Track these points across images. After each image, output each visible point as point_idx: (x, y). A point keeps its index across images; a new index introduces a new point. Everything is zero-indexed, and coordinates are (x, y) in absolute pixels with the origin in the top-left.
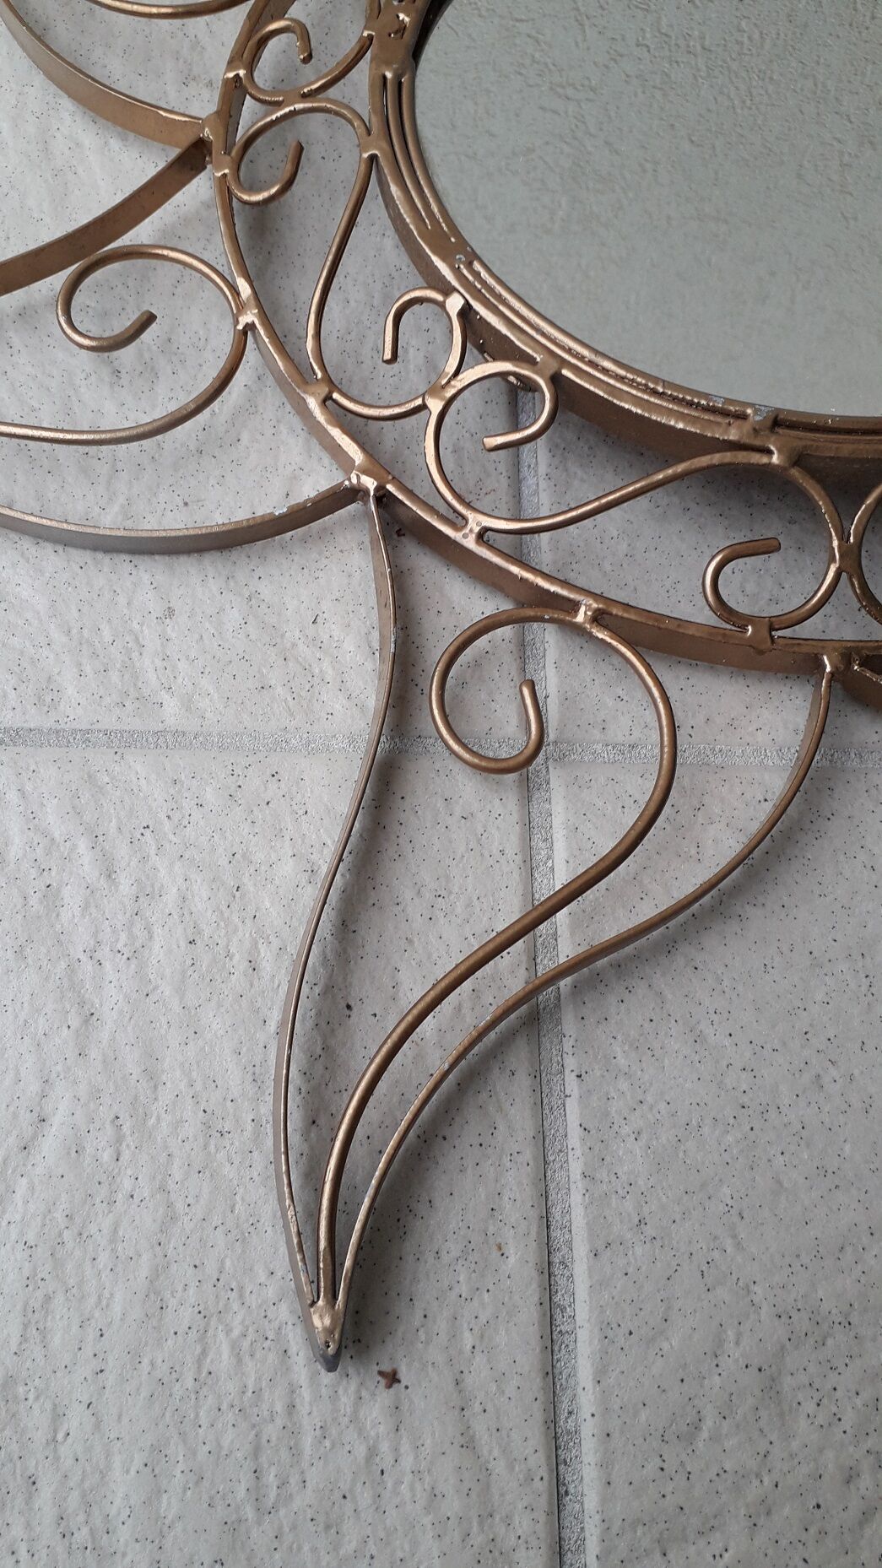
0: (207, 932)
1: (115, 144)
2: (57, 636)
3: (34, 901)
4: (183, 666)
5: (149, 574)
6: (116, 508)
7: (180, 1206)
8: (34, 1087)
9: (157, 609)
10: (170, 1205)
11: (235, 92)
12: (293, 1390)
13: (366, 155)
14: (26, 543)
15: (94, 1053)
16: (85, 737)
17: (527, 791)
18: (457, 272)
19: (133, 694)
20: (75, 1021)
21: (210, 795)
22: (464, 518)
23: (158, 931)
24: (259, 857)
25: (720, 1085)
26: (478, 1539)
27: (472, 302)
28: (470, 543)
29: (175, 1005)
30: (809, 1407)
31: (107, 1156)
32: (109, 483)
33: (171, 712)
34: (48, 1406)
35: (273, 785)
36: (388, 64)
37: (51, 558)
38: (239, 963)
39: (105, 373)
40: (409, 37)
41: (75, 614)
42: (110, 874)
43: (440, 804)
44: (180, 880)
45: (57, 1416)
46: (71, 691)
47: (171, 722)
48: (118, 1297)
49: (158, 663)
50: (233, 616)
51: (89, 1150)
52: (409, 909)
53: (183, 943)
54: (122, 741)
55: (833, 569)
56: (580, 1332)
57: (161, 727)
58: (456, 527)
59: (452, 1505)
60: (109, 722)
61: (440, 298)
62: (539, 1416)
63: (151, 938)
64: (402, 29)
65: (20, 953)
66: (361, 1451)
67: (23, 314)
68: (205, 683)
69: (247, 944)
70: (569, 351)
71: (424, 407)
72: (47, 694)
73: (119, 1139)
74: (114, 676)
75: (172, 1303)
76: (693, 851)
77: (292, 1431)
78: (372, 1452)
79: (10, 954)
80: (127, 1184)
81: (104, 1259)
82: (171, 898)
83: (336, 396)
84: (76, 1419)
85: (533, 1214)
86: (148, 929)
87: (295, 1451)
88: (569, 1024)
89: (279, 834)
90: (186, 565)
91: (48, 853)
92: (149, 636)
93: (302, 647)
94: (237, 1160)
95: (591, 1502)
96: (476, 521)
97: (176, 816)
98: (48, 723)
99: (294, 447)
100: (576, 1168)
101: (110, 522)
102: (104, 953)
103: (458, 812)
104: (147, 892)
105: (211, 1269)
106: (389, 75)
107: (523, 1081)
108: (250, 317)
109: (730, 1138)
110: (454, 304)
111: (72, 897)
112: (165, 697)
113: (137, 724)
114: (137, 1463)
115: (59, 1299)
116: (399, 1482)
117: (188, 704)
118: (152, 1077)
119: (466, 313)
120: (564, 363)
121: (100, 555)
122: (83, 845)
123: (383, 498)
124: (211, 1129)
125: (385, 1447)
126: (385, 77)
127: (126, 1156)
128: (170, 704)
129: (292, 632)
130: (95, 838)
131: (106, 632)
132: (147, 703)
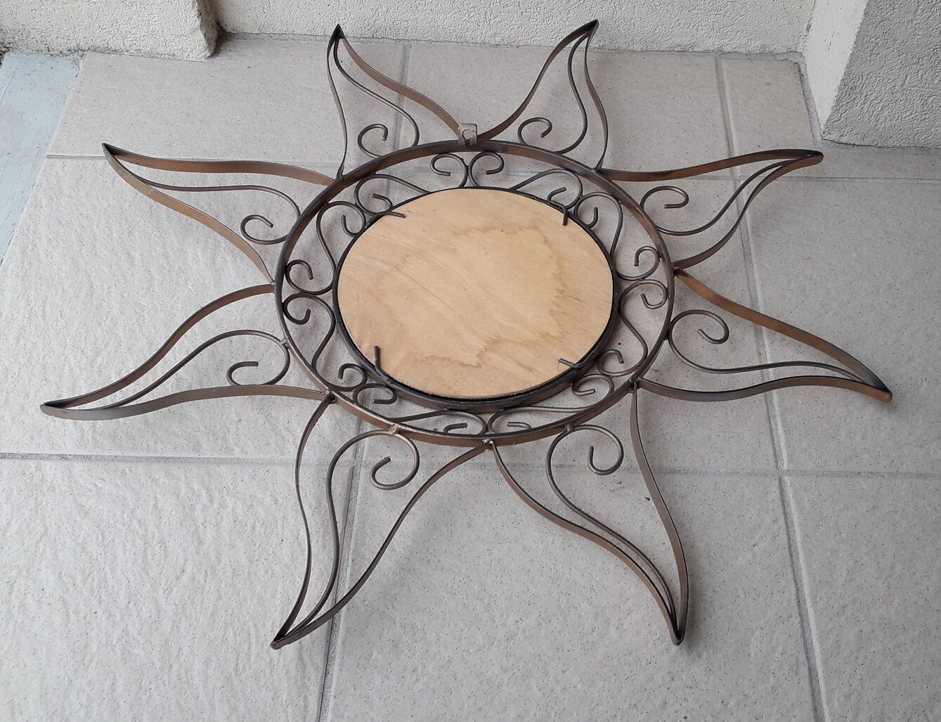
0: (240, 518)
2: (202, 428)
3: (186, 509)
4: (242, 437)
7: (223, 594)
8: (182, 562)
9: (236, 419)
10: (220, 594)
12: (250, 644)
15: (201, 552)
16: (208, 460)
17: (352, 476)
19: (225, 446)
20: (196, 543)
21: (246, 478)
23: (225, 518)
26: (299, 683)
29: (228, 539)
30: (406, 652)
31: (202, 581)
33: (237, 453)
34: (178, 647)
35: (267, 474)
38: (249, 528)
42: (211, 501)
44: (233, 503)
45: (180, 649)
46: (205, 445)
47: (236, 456)
48: (201, 619)
49: (234, 436)
50: (262, 421)
51: (197, 579)
53: (232, 522)
54: (219, 462)
56: (340, 631)
57: (233, 457)
59: (293, 673)
60: (216, 456)
62: (323, 651)
63: (222, 519)
65: (181, 524)
66: (268, 660)
68: (249, 443)
69: (252, 522)
72: (197, 446)
73: (206, 576)
74: (220, 441)
75: (218, 621)
76: (403, 494)
77: (249, 655)
78: (271, 660)
79: (178, 524)
80: (207, 589)
81: (198, 609)
82: (229, 510)
84: (186, 650)
86: (222, 517)
87: (249, 660)
91: (193, 495)
92: (232, 428)
93: (283, 431)
94: (242, 582)
95: (335, 675)
97: (234, 484)
98: (196, 455)
102: (207, 525)
104: (223, 506)
105: (230, 612)
109: (397, 577)
111: (199, 508)
112: (235, 447)
113: (224, 456)
114: (203, 661)
115: (184, 619)
116: (278, 669)
117: (242, 450)
118: (218, 559)
122: (204, 493)
124: (235, 574)
125: (276, 660)
127: (208, 580)
128: (237, 450)
129: (280, 427)
130: (208, 491)
131: (218, 426)
132: (229, 450)
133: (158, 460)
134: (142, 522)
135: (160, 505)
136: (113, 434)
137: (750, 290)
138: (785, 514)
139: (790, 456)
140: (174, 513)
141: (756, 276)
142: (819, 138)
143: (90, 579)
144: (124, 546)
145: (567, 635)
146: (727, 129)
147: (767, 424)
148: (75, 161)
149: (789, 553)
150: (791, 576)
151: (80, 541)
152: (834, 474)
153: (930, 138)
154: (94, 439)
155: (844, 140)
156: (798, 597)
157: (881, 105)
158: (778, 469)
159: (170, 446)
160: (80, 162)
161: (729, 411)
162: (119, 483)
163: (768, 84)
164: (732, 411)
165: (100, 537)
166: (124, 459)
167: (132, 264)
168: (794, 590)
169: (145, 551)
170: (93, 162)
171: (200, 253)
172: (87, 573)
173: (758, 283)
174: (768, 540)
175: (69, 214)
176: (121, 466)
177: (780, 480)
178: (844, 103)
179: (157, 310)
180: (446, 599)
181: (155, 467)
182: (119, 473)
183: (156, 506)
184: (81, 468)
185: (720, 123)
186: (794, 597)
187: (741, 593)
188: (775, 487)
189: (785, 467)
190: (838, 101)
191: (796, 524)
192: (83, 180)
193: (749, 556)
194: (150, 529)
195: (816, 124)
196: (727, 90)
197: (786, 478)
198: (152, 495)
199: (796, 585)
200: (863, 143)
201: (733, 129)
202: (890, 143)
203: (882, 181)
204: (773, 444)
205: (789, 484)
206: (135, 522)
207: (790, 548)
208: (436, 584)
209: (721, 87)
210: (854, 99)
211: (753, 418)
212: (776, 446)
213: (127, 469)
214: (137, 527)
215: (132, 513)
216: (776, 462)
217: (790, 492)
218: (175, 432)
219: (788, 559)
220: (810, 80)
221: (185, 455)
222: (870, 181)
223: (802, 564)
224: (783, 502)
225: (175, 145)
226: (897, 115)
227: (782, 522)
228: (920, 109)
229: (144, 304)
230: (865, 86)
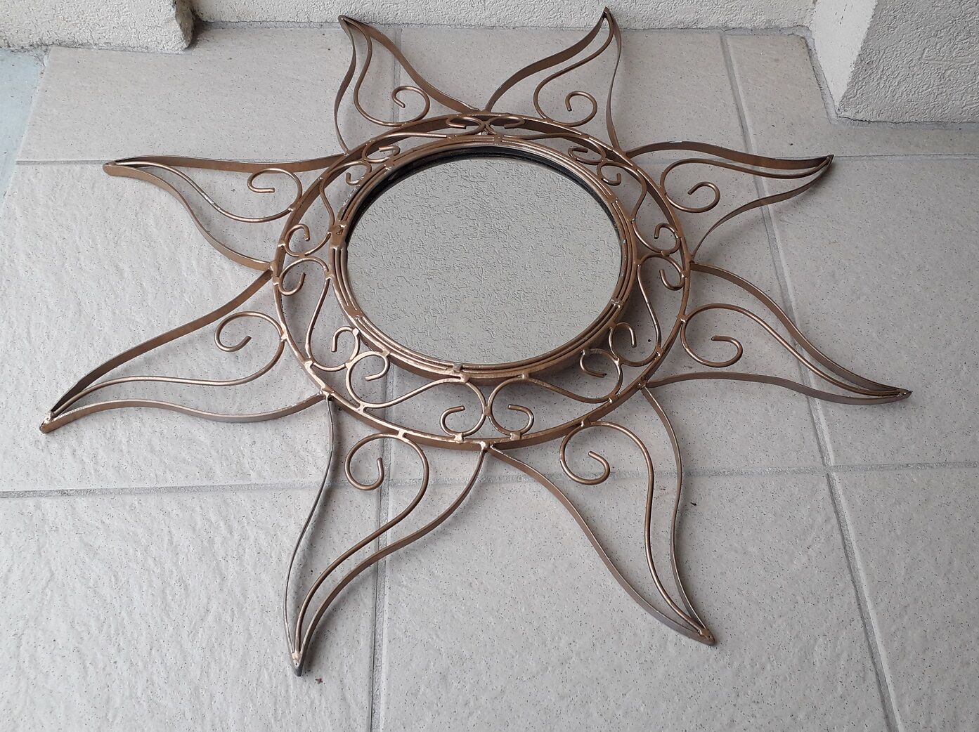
0: (264, 549)
1: (237, 267)
2: (214, 453)
3: (205, 543)
4: (258, 461)
5: (247, 429)
6: (236, 407)
7: (253, 634)
8: (205, 601)
9: (250, 442)
10: (250, 634)
11: (282, 252)
12: (288, 686)
13: (327, 279)
14: (203, 422)
15: (225, 589)
16: (223, 488)
17: (380, 496)
18: (357, 321)
19: (240, 472)
20: (219, 580)
21: (266, 505)
22: (359, 405)
23: (247, 550)
24: (283, 524)
25: (437, 588)
26: (344, 725)
27: (361, 331)
28: (361, 412)
29: (253, 573)
30: (456, 684)
31: (229, 621)
32: (233, 398)
33: (254, 477)
34: (209, 694)
35: (289, 500)
36: (335, 245)
37: (212, 426)
38: (275, 559)
39: (233, 359)
40: (344, 234)
41: (221, 446)
42: (231, 532)
43: (348, 503)
44: (255, 533)
45: (212, 697)
46: (218, 472)
47: (254, 481)
48: (232, 662)
49: (250, 460)
50: (277, 443)
51: (223, 619)
52: (335, 539)
53: (256, 554)
54: (236, 489)
55: (483, 415)
56: (383, 666)
57: (250, 483)
58: (357, 407)
59: (337, 715)
60: (231, 482)
61: (351, 330)
62: (366, 688)
63: (245, 552)
64: (342, 230)
65: (200, 559)
66: (309, 702)
67: (201, 336)
68: (266, 467)
69: (278, 552)
70: (394, 347)
71: (345, 367)
72: (210, 474)
73: (234, 615)
74: (234, 467)
75: (249, 663)
77: (287, 698)
78: (312, 702)
79: (197, 560)
80: (236, 629)
81: (227, 651)
82: (252, 540)
83: (315, 364)
84: (218, 697)
85: (370, 631)
86: (244, 550)
87: (288, 703)
88: (388, 573)
89: (290, 516)
90: (261, 426)
91: (210, 527)
92: (246, 451)
93: (302, 452)
94: (272, 619)
95: (382, 714)
96: (363, 405)
97: (254, 512)
98: (210, 484)
99: (302, 381)
100: (386, 616)
101: (233, 412)
102: (229, 558)
103: (354, 505)
104: (244, 538)
105: (263, 652)
106: (336, 249)
107: (370, 590)
108: (285, 336)
109: (438, 604)
110: (356, 332)
111: (218, 540)
112: (251, 472)
113: (241, 482)
114: (237, 708)
115: (213, 664)
116: (320, 711)
117: (260, 475)
118: (244, 595)
119: (360, 335)
120: (392, 351)
121: (230, 424)
122: (222, 524)
123: (331, 399)
124: (264, 610)
125: (317, 702)
126: (334, 250)
127: (235, 620)
128: (253, 475)
129: (298, 447)
130: (226, 521)
131: (231, 451)
132: (245, 475)
133: (170, 490)
134: (157, 559)
135: (175, 540)
136: (116, 464)
137: (778, 279)
138: (837, 512)
139: (836, 451)
140: (191, 548)
141: (784, 263)
142: (833, 115)
143: (105, 626)
144: (141, 587)
145: (624, 654)
146: (739, 110)
147: (809, 419)
148: (49, 167)
149: (844, 554)
150: (848, 577)
151: (91, 585)
152: (882, 468)
153: (946, 112)
154: (96, 470)
155: (860, 117)
156: (858, 599)
157: (898, 79)
158: (824, 465)
159: (180, 475)
160: (55, 168)
161: (769, 408)
162: (129, 518)
163: (777, 60)
164: (772, 406)
165: (113, 579)
166: (131, 492)
167: (122, 277)
168: (853, 592)
169: (163, 592)
170: (68, 167)
171: (194, 263)
172: (102, 619)
173: (786, 270)
174: (822, 541)
175: (46, 226)
176: (129, 499)
177: (828, 476)
178: (860, 79)
179: (153, 326)
180: (493, 624)
181: (166, 499)
182: (127, 507)
183: (171, 542)
184: (85, 505)
185: (731, 102)
186: (853, 600)
187: (799, 598)
188: (824, 485)
189: (832, 462)
190: (855, 76)
191: (848, 522)
192: (60, 187)
193: (804, 559)
194: (166, 566)
195: (829, 101)
196: (735, 68)
197: (834, 474)
198: (166, 530)
199: (855, 586)
200: (878, 119)
201: (745, 109)
202: (907, 118)
203: (901, 158)
204: (818, 438)
205: (837, 480)
206: (150, 561)
207: (845, 548)
208: (481, 608)
209: (728, 65)
210: (870, 75)
211: (794, 412)
212: (821, 440)
213: (136, 503)
214: (153, 565)
215: (145, 551)
216: (822, 458)
217: (839, 488)
218: (184, 460)
219: (844, 560)
220: (819, 55)
221: (197, 483)
222: (890, 158)
223: (859, 564)
224: (833, 499)
225: (157, 145)
226: (914, 90)
227: (834, 521)
228: (937, 83)
229: (138, 320)
230: (882, 61)
